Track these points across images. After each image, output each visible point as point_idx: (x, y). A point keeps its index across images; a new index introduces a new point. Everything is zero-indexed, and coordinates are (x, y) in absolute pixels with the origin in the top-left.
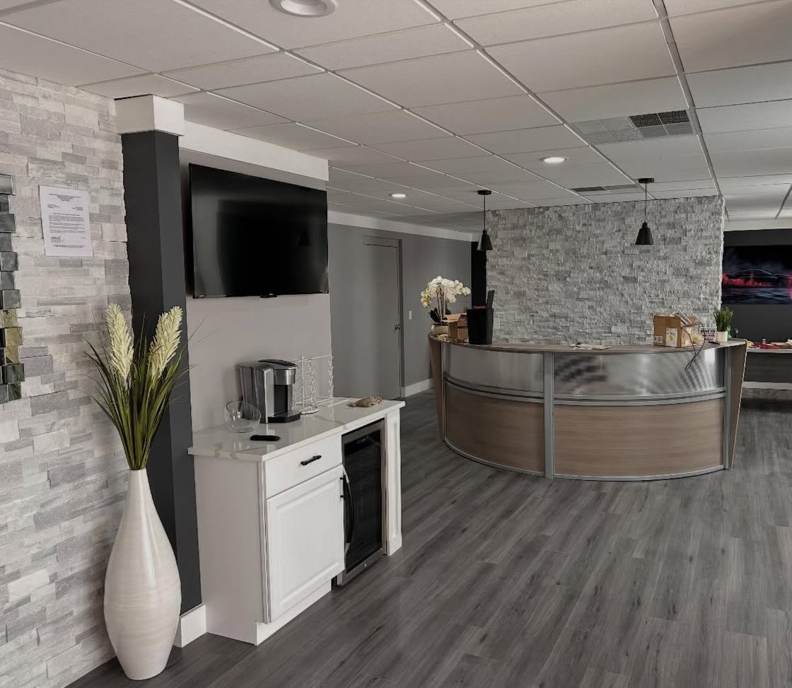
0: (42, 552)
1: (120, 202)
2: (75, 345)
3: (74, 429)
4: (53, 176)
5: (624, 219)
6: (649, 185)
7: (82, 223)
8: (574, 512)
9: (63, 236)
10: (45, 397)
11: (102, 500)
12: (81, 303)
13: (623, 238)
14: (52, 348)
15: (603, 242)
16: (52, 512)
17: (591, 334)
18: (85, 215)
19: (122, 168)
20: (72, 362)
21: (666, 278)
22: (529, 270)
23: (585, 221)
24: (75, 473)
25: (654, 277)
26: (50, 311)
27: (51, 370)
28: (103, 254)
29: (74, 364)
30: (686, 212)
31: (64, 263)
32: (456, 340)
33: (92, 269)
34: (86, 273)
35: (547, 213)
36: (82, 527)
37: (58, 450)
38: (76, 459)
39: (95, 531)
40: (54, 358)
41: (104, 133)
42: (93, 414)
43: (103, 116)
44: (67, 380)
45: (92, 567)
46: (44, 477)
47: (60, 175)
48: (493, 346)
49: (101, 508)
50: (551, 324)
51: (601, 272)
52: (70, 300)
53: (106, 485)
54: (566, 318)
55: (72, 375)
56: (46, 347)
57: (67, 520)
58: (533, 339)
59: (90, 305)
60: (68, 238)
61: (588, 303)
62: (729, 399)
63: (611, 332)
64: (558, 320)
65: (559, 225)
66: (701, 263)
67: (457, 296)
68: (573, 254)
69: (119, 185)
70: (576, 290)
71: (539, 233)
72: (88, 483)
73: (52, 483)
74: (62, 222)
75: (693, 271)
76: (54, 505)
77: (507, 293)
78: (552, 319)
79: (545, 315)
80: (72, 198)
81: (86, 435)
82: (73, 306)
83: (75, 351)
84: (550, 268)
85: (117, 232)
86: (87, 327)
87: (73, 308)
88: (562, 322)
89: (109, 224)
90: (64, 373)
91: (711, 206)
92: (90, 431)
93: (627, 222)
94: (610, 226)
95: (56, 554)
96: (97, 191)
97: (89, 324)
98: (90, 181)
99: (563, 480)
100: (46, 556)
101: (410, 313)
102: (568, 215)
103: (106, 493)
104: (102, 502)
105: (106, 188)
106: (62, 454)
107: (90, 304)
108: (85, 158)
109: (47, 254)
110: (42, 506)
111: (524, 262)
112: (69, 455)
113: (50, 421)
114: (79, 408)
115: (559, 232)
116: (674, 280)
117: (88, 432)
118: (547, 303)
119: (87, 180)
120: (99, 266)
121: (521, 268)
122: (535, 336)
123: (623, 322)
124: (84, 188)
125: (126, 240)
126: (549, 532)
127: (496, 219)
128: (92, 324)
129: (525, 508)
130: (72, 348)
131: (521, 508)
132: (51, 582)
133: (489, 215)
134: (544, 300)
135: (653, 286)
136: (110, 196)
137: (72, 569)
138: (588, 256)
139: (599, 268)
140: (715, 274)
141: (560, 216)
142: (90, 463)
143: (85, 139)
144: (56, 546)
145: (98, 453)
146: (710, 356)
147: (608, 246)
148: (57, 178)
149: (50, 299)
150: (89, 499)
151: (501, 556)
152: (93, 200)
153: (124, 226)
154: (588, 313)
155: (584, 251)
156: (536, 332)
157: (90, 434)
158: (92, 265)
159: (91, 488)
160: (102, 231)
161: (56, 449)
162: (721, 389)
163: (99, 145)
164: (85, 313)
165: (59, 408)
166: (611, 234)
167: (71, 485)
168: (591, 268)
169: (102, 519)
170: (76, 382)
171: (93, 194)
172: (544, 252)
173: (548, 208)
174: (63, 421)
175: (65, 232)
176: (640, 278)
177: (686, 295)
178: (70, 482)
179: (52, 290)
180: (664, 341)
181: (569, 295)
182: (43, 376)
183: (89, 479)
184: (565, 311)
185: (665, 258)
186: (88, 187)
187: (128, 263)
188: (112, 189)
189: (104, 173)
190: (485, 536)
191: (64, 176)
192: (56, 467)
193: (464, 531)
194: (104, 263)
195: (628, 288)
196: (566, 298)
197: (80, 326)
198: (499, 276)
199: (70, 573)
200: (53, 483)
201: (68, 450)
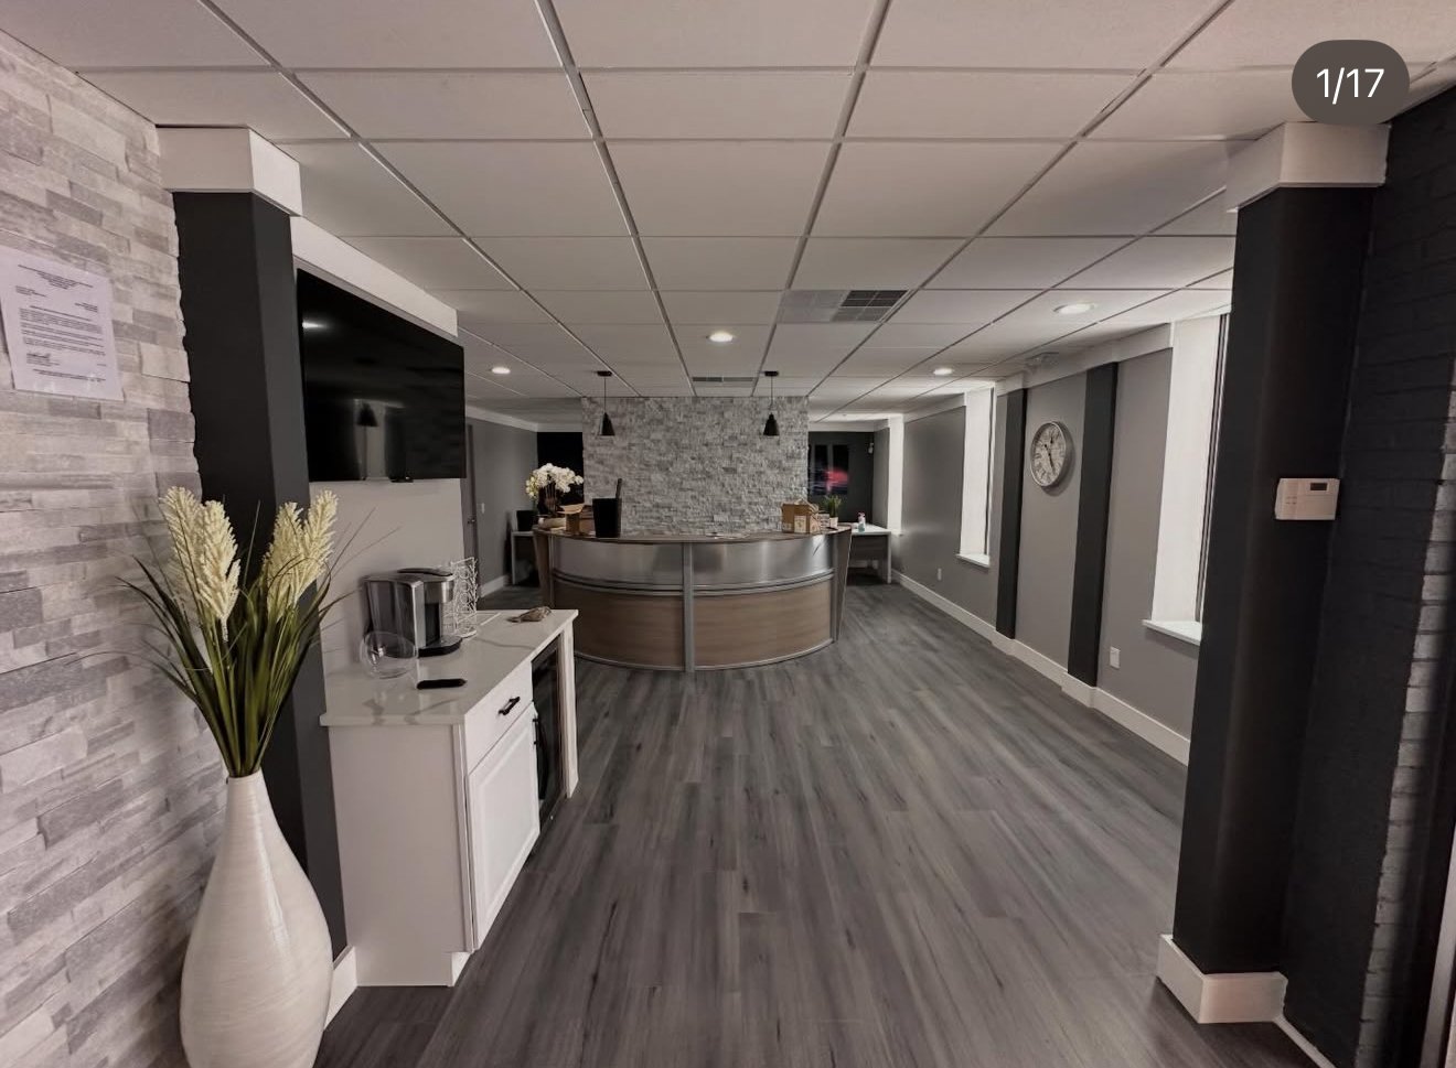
0: (31, 979)
1: (174, 312)
2: (92, 567)
3: (96, 722)
4: (26, 231)
5: (723, 413)
6: (775, 379)
7: (96, 335)
8: (737, 706)
9: (55, 354)
10: (26, 672)
11: (160, 834)
12: (101, 485)
13: (722, 430)
14: (37, 575)
15: (704, 434)
16: (51, 894)
17: (694, 523)
18: (104, 321)
19: (176, 252)
20: (86, 596)
21: (762, 469)
22: (629, 459)
23: (686, 413)
24: (97, 804)
25: (751, 469)
26: (30, 501)
27: (39, 616)
28: (144, 398)
29: (90, 601)
30: (778, 409)
31: (59, 408)
32: (577, 534)
33: (122, 424)
34: (111, 431)
35: (647, 403)
36: (122, 897)
37: (62, 770)
38: (102, 777)
39: (147, 896)
40: (44, 593)
41: (138, 180)
42: (135, 688)
43: (135, 149)
44: (76, 632)
45: (143, 961)
46: (31, 828)
47: (43, 233)
48: (621, 538)
49: (155, 850)
50: (655, 514)
51: (702, 463)
52: (77, 481)
53: (167, 806)
54: (669, 508)
55: (85, 621)
56: (21, 573)
57: (89, 895)
58: (635, 530)
59: (121, 492)
60: (66, 359)
61: (690, 493)
62: (836, 579)
63: (713, 521)
64: (661, 510)
65: (660, 415)
66: (791, 457)
67: (570, 485)
68: (675, 444)
69: (172, 280)
70: (678, 480)
71: (640, 422)
72: (129, 814)
73: (50, 838)
74: (51, 326)
75: (785, 464)
76: (57, 876)
77: (607, 483)
78: (655, 509)
79: (648, 505)
80: (74, 283)
81: (122, 729)
82: (85, 492)
83: (90, 577)
84: (653, 458)
85: (170, 364)
86: (117, 530)
87: (83, 496)
88: (665, 512)
89: (153, 346)
90: (69, 621)
91: (799, 406)
92: (130, 720)
93: (726, 415)
94: (711, 418)
95: (64, 970)
96: (126, 282)
97: (120, 525)
98: (112, 261)
99: (705, 671)
100: (41, 983)
101: (483, 505)
102: (669, 405)
103: (166, 822)
104: (159, 838)
105: (146, 281)
106: (70, 775)
107: (121, 489)
108: (101, 216)
109: (18, 387)
110: (28, 888)
111: (624, 452)
112: (86, 773)
113: (41, 715)
114: (104, 682)
115: (660, 422)
116: (769, 472)
117: (125, 723)
118: (649, 493)
119: (106, 257)
120: (138, 418)
121: (620, 457)
122: (638, 527)
123: (724, 511)
124: (100, 270)
125: (188, 379)
126: (728, 733)
127: (593, 406)
128: (127, 526)
129: (687, 709)
130: (85, 572)
131: (683, 710)
132: (57, 1025)
133: (585, 402)
134: (648, 490)
135: (752, 477)
136: (153, 296)
137: (101, 983)
138: (689, 447)
139: (700, 459)
140: (802, 466)
141: (661, 406)
142: (131, 777)
143: (99, 178)
144: (64, 954)
145: (147, 757)
146: (819, 541)
147: (709, 437)
148: (38, 237)
149: (28, 476)
150: (133, 841)
151: (697, 770)
152: (120, 297)
153: (183, 355)
154: (690, 502)
155: (685, 441)
156: (639, 523)
157: (131, 725)
158: (121, 417)
159: (137, 819)
160: (141, 357)
161: (59, 768)
162: (831, 570)
163: (128, 197)
164: (111, 505)
165: (60, 689)
166: (711, 427)
167: (94, 828)
168: (693, 459)
169: (161, 870)
170: (97, 633)
171: (121, 287)
172: (645, 441)
173: (647, 398)
174: (69, 713)
175: (63, 347)
176: (740, 470)
177: (779, 485)
178: (93, 822)
179: (33, 460)
180: (793, 527)
181: (672, 485)
182: (18, 631)
183: (130, 806)
184: (666, 501)
185: (761, 451)
186: (109, 271)
187: (192, 420)
188: (158, 285)
189: (140, 252)
190: (665, 749)
191: (53, 237)
192: (59, 802)
193: (639, 747)
194: (145, 415)
195: (728, 479)
196: (669, 488)
197: (102, 529)
198: (597, 465)
199: (98, 992)
200: (50, 835)
201: (85, 764)
